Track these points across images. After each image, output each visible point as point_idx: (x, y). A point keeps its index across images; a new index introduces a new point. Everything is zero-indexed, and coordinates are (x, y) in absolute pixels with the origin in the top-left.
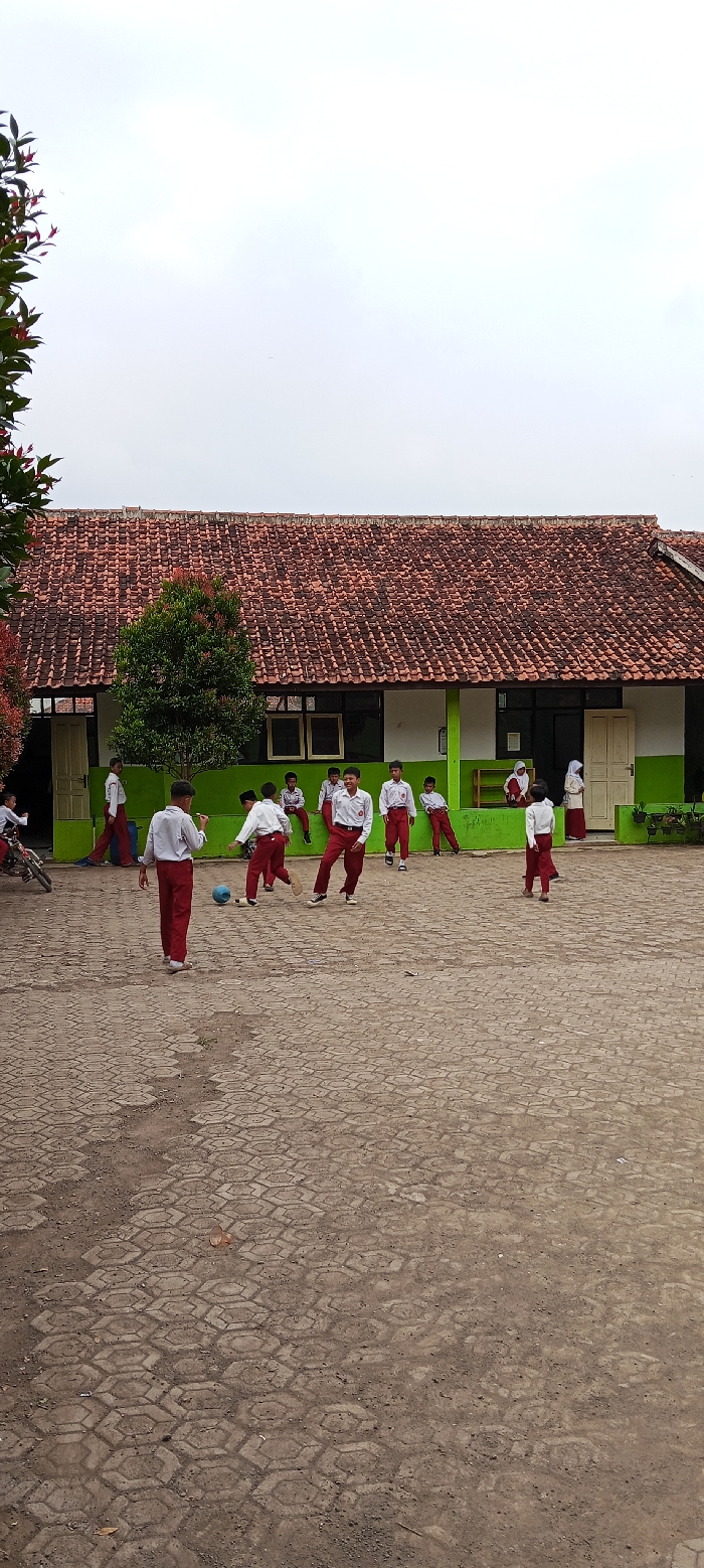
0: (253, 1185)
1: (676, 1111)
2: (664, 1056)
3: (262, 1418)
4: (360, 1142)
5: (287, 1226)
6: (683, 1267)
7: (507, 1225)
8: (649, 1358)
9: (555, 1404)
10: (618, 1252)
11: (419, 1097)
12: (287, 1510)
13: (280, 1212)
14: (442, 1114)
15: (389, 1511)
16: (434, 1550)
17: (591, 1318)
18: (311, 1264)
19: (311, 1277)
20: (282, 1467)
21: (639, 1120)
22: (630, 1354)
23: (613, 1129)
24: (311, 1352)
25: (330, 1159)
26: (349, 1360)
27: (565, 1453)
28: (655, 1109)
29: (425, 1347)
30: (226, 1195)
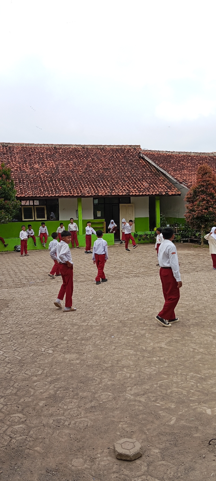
0: (0, 351)
1: (131, 322)
2: (131, 306)
4: (36, 336)
5: (9, 363)
6: (124, 367)
7: (76, 358)
8: (110, 394)
9: (80, 409)
10: (107, 364)
11: (57, 322)
13: (7, 358)
14: (63, 326)
15: (25, 444)
16: (36, 454)
17: (96, 384)
18: (14, 374)
19: (13, 377)
21: (120, 325)
22: (105, 393)
23: (112, 328)
24: (10, 399)
25: (26, 342)
26: (21, 401)
27: (80, 423)
28: (126, 321)
29: (44, 396)
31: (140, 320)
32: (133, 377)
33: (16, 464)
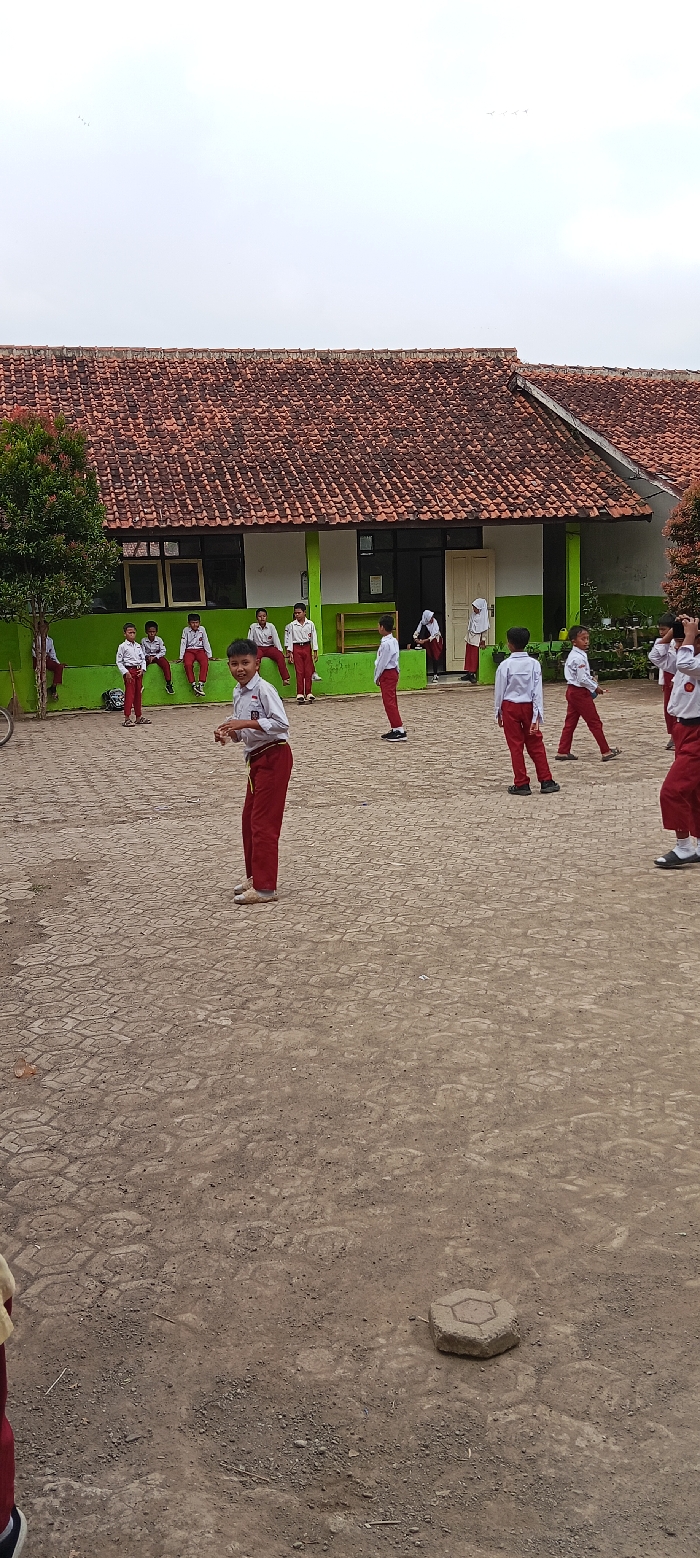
0: (65, 1020)
1: (483, 931)
2: (482, 881)
3: (40, 1229)
4: (177, 974)
5: (93, 1055)
6: (462, 1070)
7: (305, 1042)
8: (416, 1152)
9: (320, 1199)
10: (405, 1060)
11: (242, 930)
12: (51, 1309)
13: (89, 1041)
14: (262, 944)
15: (147, 1303)
16: (184, 1334)
17: (368, 1120)
18: (112, 1088)
19: (108, 1100)
20: (52, 1271)
21: (447, 942)
22: (398, 1150)
23: (421, 949)
24: (98, 1167)
25: (145, 991)
26: (132, 1173)
27: (321, 1241)
28: (464, 930)
29: (206, 1156)
30: (37, 1030)
31: (513, 924)
32: (489, 1101)
33: (120, 1364)
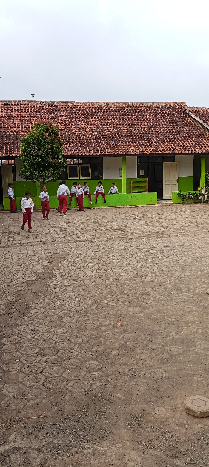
0: (66, 302)
1: (188, 279)
2: (185, 264)
3: (69, 366)
4: (97, 289)
5: (75, 313)
6: (190, 322)
7: (139, 311)
8: (180, 347)
9: (152, 360)
10: (171, 318)
11: (114, 276)
12: (76, 391)
13: (74, 309)
14: (120, 281)
15: (105, 390)
16: (118, 400)
17: (163, 336)
18: (83, 323)
19: (82, 327)
20: (75, 379)
21: (177, 282)
22: (174, 346)
23: (170, 284)
24: (83, 347)
25: (88, 294)
26: (94, 349)
27: (155, 373)
28: (182, 279)
29: (115, 345)
30: (58, 304)
31: (197, 277)
32: (200, 332)
33: (100, 409)
